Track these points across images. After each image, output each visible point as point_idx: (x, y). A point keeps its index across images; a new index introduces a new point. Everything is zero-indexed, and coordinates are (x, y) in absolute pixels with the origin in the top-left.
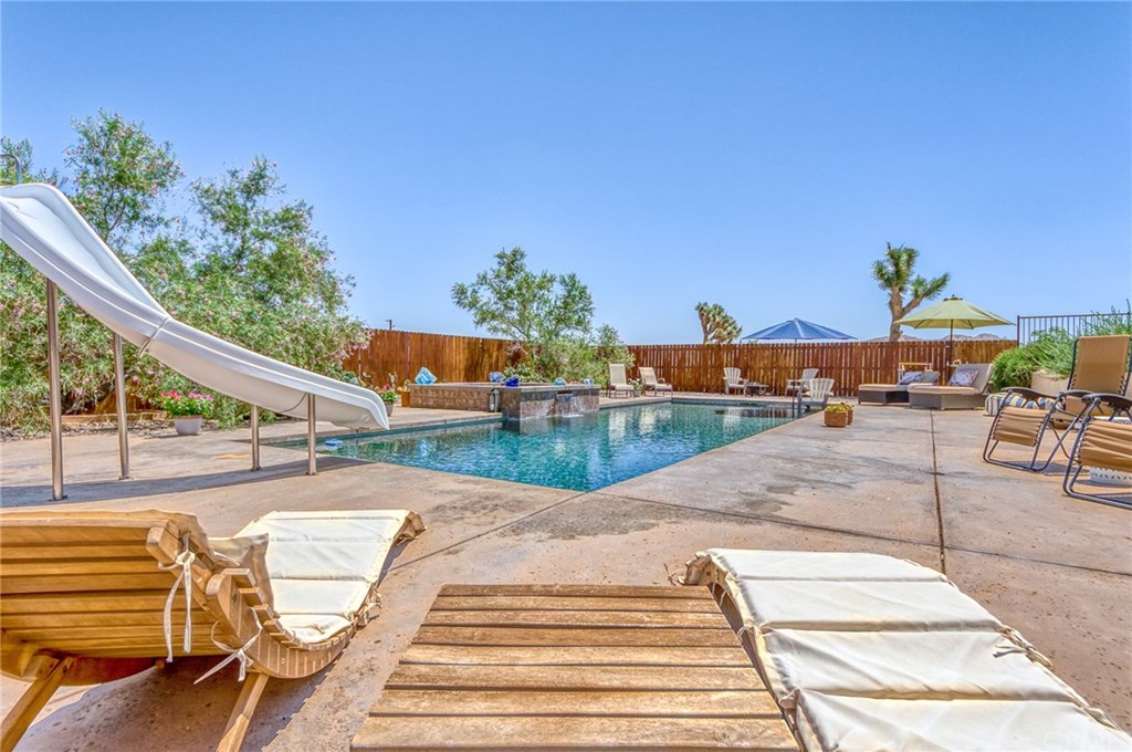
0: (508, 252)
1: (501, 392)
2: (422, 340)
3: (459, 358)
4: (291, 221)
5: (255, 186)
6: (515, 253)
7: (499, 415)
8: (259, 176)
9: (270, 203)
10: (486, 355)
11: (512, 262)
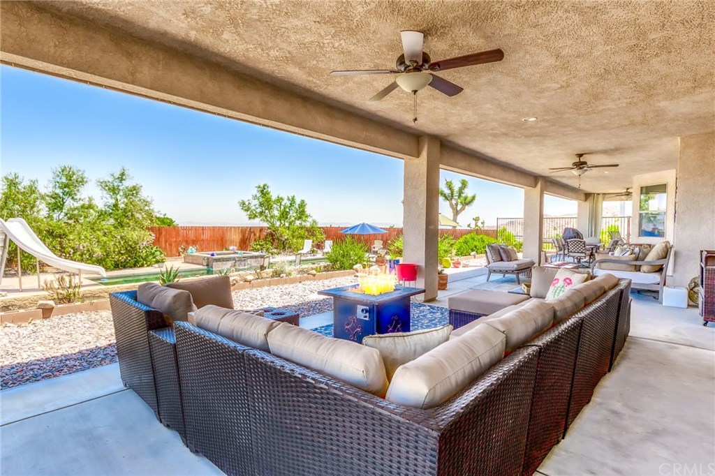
0: (262, 186)
1: (208, 259)
2: (214, 230)
3: (236, 237)
4: (134, 190)
5: (122, 178)
6: (265, 185)
7: (206, 267)
8: (123, 174)
9: (128, 183)
10: (252, 234)
11: (263, 191)
